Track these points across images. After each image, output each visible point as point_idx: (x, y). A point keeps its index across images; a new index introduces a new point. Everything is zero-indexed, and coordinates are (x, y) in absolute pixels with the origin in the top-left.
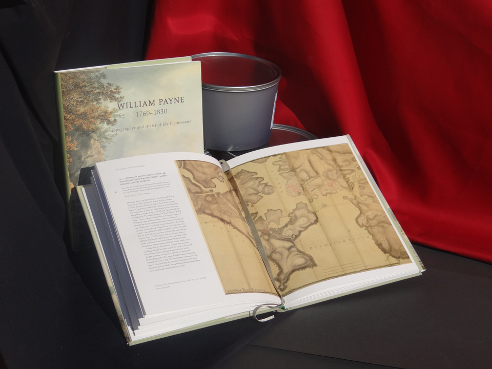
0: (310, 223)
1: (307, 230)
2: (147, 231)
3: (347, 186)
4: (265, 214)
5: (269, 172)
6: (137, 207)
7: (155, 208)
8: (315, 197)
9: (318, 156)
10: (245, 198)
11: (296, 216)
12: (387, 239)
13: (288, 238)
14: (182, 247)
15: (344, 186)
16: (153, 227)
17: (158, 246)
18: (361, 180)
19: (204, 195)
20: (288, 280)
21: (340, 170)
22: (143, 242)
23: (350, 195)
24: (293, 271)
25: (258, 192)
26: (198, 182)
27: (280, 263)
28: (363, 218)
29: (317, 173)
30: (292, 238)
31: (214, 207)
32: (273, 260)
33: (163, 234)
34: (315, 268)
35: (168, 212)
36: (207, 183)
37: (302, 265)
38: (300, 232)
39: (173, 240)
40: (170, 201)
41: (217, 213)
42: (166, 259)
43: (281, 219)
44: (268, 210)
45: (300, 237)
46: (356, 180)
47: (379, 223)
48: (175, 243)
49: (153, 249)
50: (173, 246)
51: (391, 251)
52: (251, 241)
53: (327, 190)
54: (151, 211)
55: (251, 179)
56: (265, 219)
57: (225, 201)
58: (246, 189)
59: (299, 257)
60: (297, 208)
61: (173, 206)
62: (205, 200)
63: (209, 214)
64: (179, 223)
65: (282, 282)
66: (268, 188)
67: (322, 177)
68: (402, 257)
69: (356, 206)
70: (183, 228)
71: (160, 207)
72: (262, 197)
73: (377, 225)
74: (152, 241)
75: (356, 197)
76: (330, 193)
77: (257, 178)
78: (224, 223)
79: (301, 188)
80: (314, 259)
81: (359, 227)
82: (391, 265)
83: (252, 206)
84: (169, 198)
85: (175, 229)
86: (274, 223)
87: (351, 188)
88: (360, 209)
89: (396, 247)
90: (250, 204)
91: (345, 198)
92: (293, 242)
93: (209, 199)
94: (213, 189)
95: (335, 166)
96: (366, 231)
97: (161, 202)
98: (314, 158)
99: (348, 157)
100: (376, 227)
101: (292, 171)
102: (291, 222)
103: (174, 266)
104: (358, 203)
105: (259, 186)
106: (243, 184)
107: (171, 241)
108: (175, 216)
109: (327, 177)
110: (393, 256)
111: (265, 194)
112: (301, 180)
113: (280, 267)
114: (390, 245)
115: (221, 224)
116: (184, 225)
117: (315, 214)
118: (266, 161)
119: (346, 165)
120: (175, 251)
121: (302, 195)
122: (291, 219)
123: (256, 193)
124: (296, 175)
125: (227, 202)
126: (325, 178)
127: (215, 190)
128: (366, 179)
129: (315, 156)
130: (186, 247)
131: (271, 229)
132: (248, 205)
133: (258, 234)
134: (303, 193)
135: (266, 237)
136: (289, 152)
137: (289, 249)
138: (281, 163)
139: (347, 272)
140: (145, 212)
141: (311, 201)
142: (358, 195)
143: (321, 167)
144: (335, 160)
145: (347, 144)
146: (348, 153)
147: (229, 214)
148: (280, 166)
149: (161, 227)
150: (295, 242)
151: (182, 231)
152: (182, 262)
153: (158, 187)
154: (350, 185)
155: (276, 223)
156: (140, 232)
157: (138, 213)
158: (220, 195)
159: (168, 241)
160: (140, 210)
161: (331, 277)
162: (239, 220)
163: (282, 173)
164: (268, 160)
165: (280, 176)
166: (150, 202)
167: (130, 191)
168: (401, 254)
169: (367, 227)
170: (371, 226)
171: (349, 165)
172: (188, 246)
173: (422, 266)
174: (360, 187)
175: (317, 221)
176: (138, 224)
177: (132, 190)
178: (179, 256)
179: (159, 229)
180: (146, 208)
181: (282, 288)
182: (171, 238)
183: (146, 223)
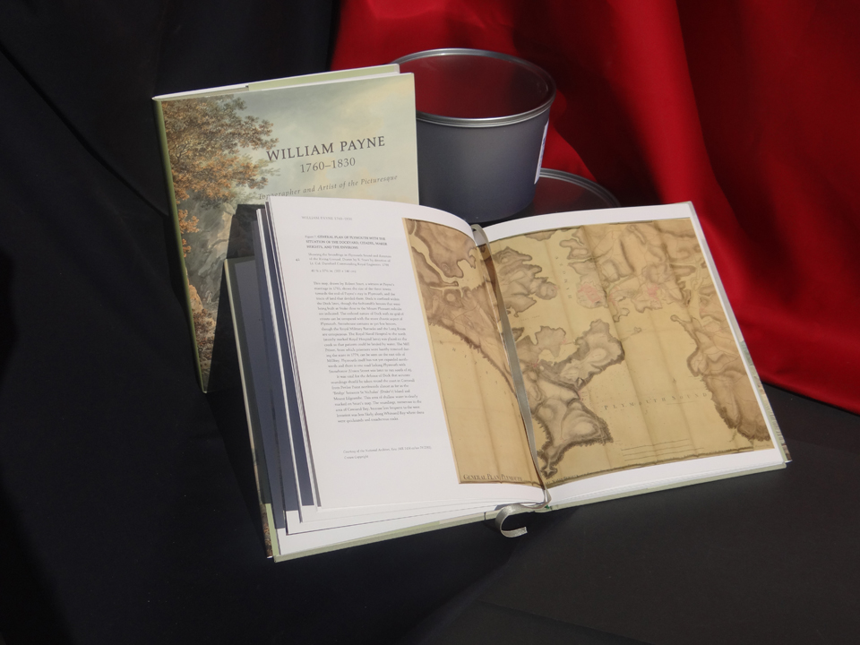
0: (609, 361)
1: (603, 372)
2: (342, 342)
3: (680, 297)
4: (536, 334)
5: (551, 258)
6: (330, 294)
7: (361, 301)
8: (625, 312)
9: (638, 237)
10: (506, 299)
11: (587, 345)
12: (736, 402)
13: (571, 383)
14: (397, 384)
15: (675, 296)
16: (352, 337)
17: (357, 374)
18: (704, 288)
19: (443, 289)
20: (559, 459)
21: (672, 266)
22: (333, 364)
23: (683, 315)
24: (571, 445)
25: (529, 292)
26: (437, 265)
27: (550, 427)
28: (700, 358)
29: (632, 268)
30: (575, 384)
31: (457, 313)
32: (540, 419)
33: (368, 352)
34: (608, 444)
35: (383, 312)
36: (451, 267)
37: (587, 435)
38: (591, 375)
39: (385, 368)
40: (387, 292)
41: (460, 327)
42: (368, 401)
43: (563, 347)
44: (542, 327)
45: (590, 385)
46: (697, 287)
47: (726, 370)
48: (387, 373)
49: (347, 380)
50: (383, 378)
51: (741, 423)
52: (507, 380)
53: (646, 301)
54: (353, 306)
55: (521, 266)
56: (535, 341)
57: (475, 303)
58: (510, 282)
59: (584, 421)
60: (591, 330)
61: (390, 302)
62: (445, 300)
63: (448, 327)
64: (398, 337)
65: (550, 461)
66: (546, 287)
67: (640, 277)
68: (758, 436)
69: (690, 335)
70: (404, 346)
71: (369, 301)
72: (536, 301)
73: (723, 374)
74: (349, 363)
75: (692, 319)
76: (651, 308)
77: (531, 267)
78: (470, 347)
79: (602, 294)
80: (609, 427)
81: (691, 375)
82: (738, 451)
83: (516, 316)
84: (386, 287)
85: (389, 347)
86: (548, 352)
87: (686, 301)
88: (697, 341)
89: (750, 417)
90: (513, 311)
91: (674, 318)
92: (576, 392)
93: (451, 298)
94: (459, 280)
95: (664, 258)
96: (703, 384)
97: (372, 292)
98: (631, 241)
99: (687, 243)
100: (720, 378)
101: (590, 260)
102: (579, 355)
103: (381, 417)
104: (696, 330)
105: (532, 281)
106: (506, 274)
107: (380, 368)
108: (392, 322)
109: (649, 277)
110: (743, 434)
111: (541, 297)
112: (604, 278)
113: (549, 433)
114: (740, 412)
115: (465, 346)
116: (405, 342)
117: (620, 344)
118: (549, 237)
119: (684, 259)
120: (385, 389)
121: (602, 308)
122: (578, 349)
123: (525, 292)
124: (597, 268)
125: (478, 307)
126: (644, 279)
127: (462, 283)
128: (712, 286)
129: (632, 236)
130: (403, 384)
131: (543, 363)
132: (509, 313)
133: (519, 367)
134: (604, 304)
135: (533, 375)
136: (591, 226)
137: (569, 403)
138: (573, 244)
139: (662, 458)
140: (343, 306)
141: (616, 319)
142: (696, 315)
143: (641, 258)
144: (664, 247)
145: (687, 221)
146: (688, 236)
147: (479, 330)
148: (572, 249)
149: (366, 340)
150: (580, 392)
151: (401, 352)
152: (393, 411)
153: (370, 262)
154: (685, 296)
155: (552, 352)
156: (328, 343)
157: (330, 306)
158: (468, 292)
159: (375, 368)
160: (334, 301)
161: (633, 465)
162: (493, 341)
163: (573, 263)
164: (552, 236)
165: (570, 268)
166: (354, 289)
167: (321, 261)
168: (757, 431)
169: (706, 376)
170: (712, 375)
171: (687, 257)
172: (407, 383)
173: (786, 455)
174: (701, 300)
175: (621, 358)
176: (328, 327)
177: (326, 262)
178: (391, 400)
179: (362, 342)
180: (346, 299)
181: (548, 472)
182: (382, 363)
183: (343, 327)
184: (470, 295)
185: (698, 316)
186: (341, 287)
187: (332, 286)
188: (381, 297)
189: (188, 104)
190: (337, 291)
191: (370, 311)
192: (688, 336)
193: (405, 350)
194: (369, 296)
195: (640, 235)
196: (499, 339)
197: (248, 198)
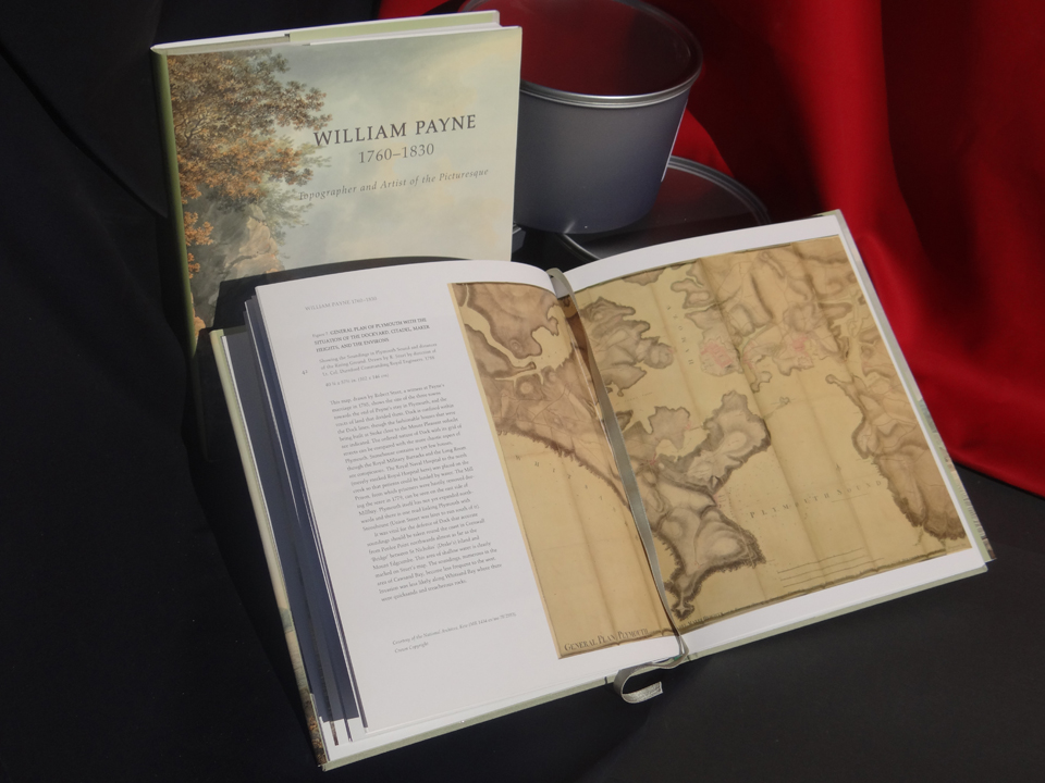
0: (751, 448)
1: (745, 465)
2: (377, 483)
3: (835, 349)
4: (650, 418)
5: (662, 309)
6: (355, 414)
7: (399, 418)
8: (765, 377)
9: (773, 268)
10: (604, 371)
11: (720, 428)
12: (919, 487)
13: (702, 484)
14: (460, 529)
15: (830, 348)
16: (392, 473)
17: (403, 525)
18: (866, 332)
19: (514, 379)
20: (696, 591)
21: (822, 306)
22: (367, 517)
23: (841, 374)
24: (710, 571)
25: (636, 360)
26: (503, 344)
27: (679, 548)
28: (869, 433)
29: (770, 313)
30: (709, 486)
31: (536, 410)
32: (664, 538)
33: (416, 492)
34: (760, 566)
35: (431, 428)
36: (523, 344)
37: (730, 556)
38: (729, 470)
39: (441, 510)
40: (435, 398)
41: (543, 429)
42: (421, 562)
43: (687, 434)
44: (657, 409)
45: (729, 484)
46: (856, 332)
47: (903, 445)
48: (444, 517)
49: (389, 537)
50: (440, 526)
51: (927, 518)
52: (616, 490)
53: (790, 358)
54: (388, 427)
55: (621, 324)
56: (649, 429)
57: (562, 388)
58: (608, 347)
59: (725, 536)
60: (723, 406)
61: (441, 411)
62: (518, 394)
63: (525, 433)
64: (456, 461)
65: (683, 595)
66: (659, 351)
67: (782, 325)
68: (949, 532)
69: (853, 400)
70: (465, 474)
71: (411, 416)
72: (645, 372)
73: (899, 451)
74: (389, 512)
75: (853, 377)
76: (799, 368)
77: (635, 323)
78: (560, 455)
79: (734, 355)
80: (759, 542)
81: (859, 457)
82: (927, 557)
83: (621, 394)
84: (433, 391)
85: (445, 478)
86: (669, 442)
87: (844, 354)
88: (863, 408)
89: (938, 507)
90: (616, 389)
91: (831, 379)
92: (710, 496)
93: (526, 388)
94: (537, 360)
95: (810, 295)
96: (874, 468)
97: (413, 401)
98: (765, 275)
99: (838, 271)
100: (896, 457)
101: (714, 307)
102: (710, 443)
103: (441, 583)
104: (859, 393)
105: (637, 343)
106: (602, 335)
107: (434, 511)
108: (446, 440)
109: (793, 325)
110: (932, 533)
111: (652, 365)
112: (734, 331)
113: (678, 557)
114: (925, 502)
115: (552, 455)
116: (466, 466)
117: (763, 422)
118: (656, 279)
119: (835, 294)
120: (443, 541)
121: (735, 374)
122: (709, 436)
123: (629, 359)
124: (724, 318)
125: (567, 392)
126: (787, 327)
127: (541, 363)
128: (875, 329)
129: (766, 268)
130: (468, 528)
131: (663, 458)
132: (611, 390)
133: (630, 467)
134: (737, 368)
135: (650, 477)
136: (710, 258)
137: (702, 513)
138: (689, 286)
139: (832, 578)
141: (755, 388)
142: (858, 372)
143: (782, 297)
144: (809, 280)
145: (834, 240)
146: (838, 261)
147: (570, 426)
148: (689, 294)
149: (411, 473)
150: (716, 496)
151: (462, 483)
152: (459, 571)
153: (407, 358)
154: (842, 346)
155: (673, 442)
156: (359, 487)
157: (356, 433)
158: (551, 374)
159: (427, 513)
160: (362, 424)
161: (795, 593)
162: (592, 437)
163: (691, 314)
164: (660, 277)
165: (687, 320)
166: (388, 401)
167: (338, 369)
168: (949, 526)
169: (877, 457)
170: (885, 454)
171: (840, 291)
172: (474, 527)
173: (989, 551)
174: (863, 349)
175: (767, 442)
176: (357, 464)
177: (345, 368)
178: (453, 555)
179: (405, 478)
180: (377, 418)
181: (682, 611)
182: (436, 503)
183: (377, 460)
184: (553, 377)
185: (860, 374)
186: (370, 401)
187: (357, 403)
188: (426, 406)
189: (206, 61)
190: (364, 409)
191: (413, 431)
192: (852, 403)
193: (467, 478)
194: (410, 409)
195: (776, 265)
196: (599, 432)
197: (284, 198)
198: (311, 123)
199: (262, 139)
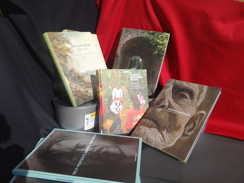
197: (71, 56)
198: (70, 44)
199: (64, 46)
